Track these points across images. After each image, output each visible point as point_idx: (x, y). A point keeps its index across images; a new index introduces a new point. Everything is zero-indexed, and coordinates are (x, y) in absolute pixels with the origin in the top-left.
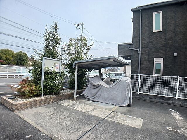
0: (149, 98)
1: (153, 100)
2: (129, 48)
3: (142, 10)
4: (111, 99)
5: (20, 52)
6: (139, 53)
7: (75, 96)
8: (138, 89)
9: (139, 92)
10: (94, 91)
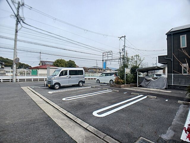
0: (179, 87)
1: (182, 88)
2: (165, 58)
3: (173, 34)
4: (156, 86)
5: (70, 61)
6: (172, 61)
7: (138, 85)
8: (172, 83)
9: (173, 85)
10: (147, 83)
